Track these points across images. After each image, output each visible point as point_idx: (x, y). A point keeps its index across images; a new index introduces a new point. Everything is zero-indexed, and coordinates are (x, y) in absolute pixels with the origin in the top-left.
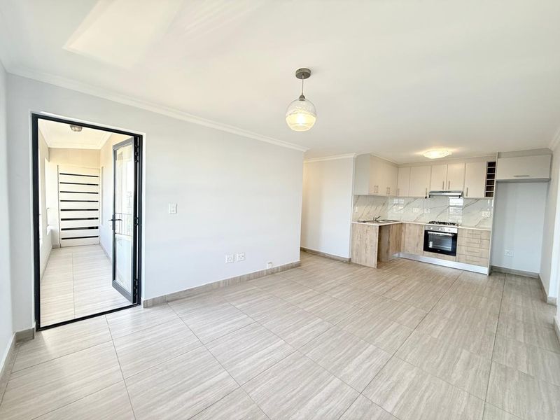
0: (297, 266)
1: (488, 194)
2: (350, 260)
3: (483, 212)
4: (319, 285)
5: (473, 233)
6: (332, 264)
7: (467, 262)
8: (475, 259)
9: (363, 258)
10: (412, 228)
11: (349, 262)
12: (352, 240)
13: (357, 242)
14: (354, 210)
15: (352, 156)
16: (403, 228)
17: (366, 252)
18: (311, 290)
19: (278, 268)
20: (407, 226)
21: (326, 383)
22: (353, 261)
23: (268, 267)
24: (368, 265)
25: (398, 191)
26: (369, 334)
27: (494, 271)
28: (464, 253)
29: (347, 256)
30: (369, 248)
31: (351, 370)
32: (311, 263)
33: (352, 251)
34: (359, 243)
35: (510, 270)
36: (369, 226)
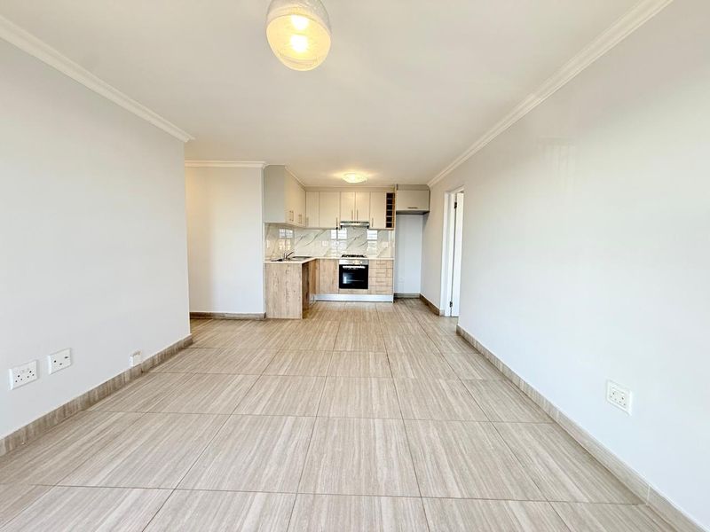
0: (187, 344)
1: (389, 225)
2: (265, 315)
3: (383, 243)
4: (246, 363)
5: (381, 263)
6: (243, 327)
7: (378, 293)
8: (384, 288)
9: (284, 309)
10: (326, 263)
11: (264, 319)
12: (267, 288)
13: (274, 288)
14: (266, 245)
15: (260, 165)
16: (317, 265)
17: (287, 301)
18: (240, 377)
19: (153, 359)
20: (321, 262)
21: (378, 519)
22: (269, 316)
23: (133, 363)
24: (290, 317)
25: (307, 220)
26: (362, 407)
27: (397, 298)
28: (374, 284)
29: (261, 311)
30: (291, 294)
31: (385, 470)
32: (209, 334)
33: (267, 302)
34: (276, 290)
35: (403, 294)
36: (288, 265)
